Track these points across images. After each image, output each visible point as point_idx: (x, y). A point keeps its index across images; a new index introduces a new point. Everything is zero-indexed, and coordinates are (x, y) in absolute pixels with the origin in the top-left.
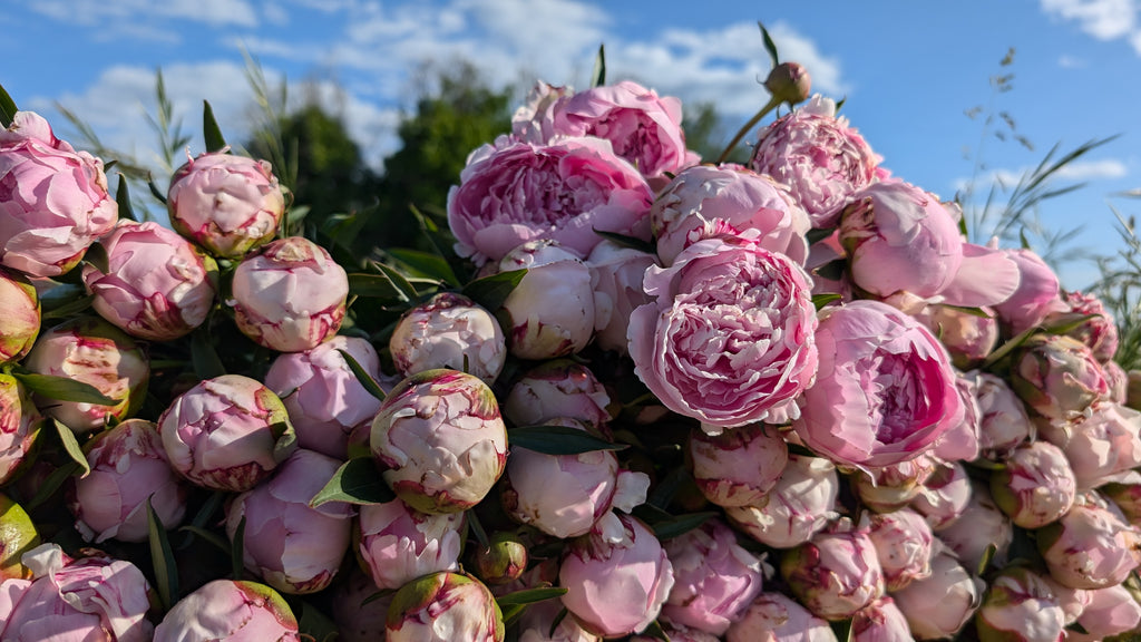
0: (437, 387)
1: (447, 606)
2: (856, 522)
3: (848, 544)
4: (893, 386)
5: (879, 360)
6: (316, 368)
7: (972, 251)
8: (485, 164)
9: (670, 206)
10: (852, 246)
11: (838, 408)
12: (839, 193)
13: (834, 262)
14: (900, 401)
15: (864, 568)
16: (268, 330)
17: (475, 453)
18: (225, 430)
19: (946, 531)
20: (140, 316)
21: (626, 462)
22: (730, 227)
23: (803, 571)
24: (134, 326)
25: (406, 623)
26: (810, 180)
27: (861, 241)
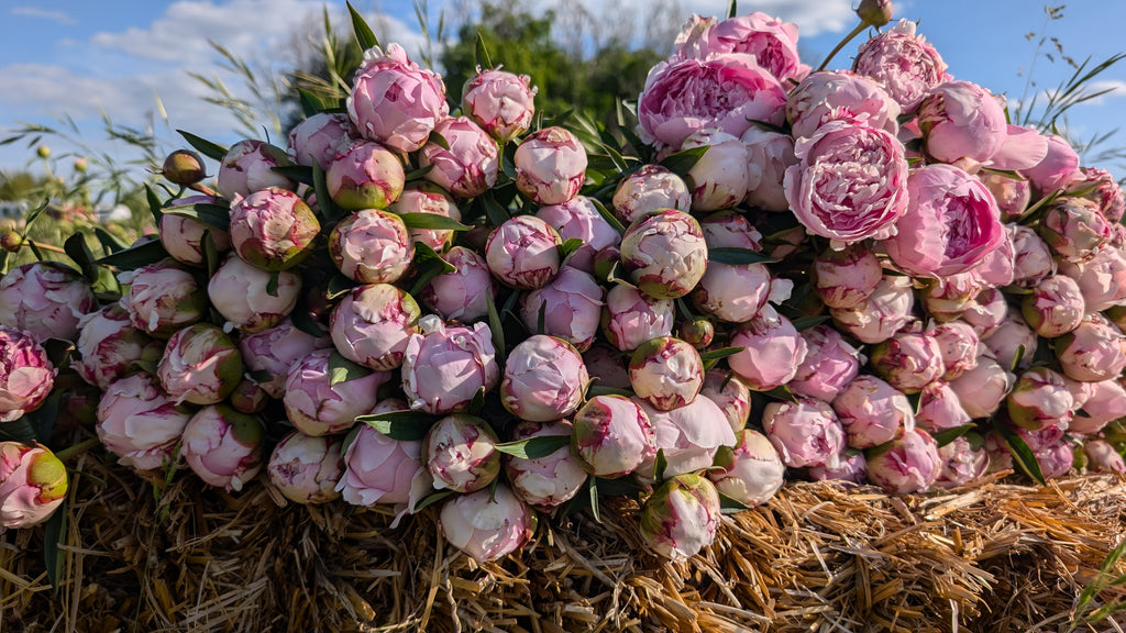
0: (667, 217)
1: (674, 352)
2: (925, 326)
3: (920, 339)
4: (956, 220)
5: (948, 200)
6: (574, 214)
7: (1012, 130)
8: (663, 75)
9: (803, 100)
10: (927, 129)
11: (920, 231)
12: (919, 90)
13: (915, 140)
14: (960, 230)
15: (932, 355)
16: (542, 188)
17: (693, 256)
18: (535, 246)
19: (987, 337)
20: (462, 178)
21: (777, 271)
22: (849, 112)
23: (887, 357)
24: (457, 186)
25: (647, 364)
26: (898, 81)
27: (935, 124)
